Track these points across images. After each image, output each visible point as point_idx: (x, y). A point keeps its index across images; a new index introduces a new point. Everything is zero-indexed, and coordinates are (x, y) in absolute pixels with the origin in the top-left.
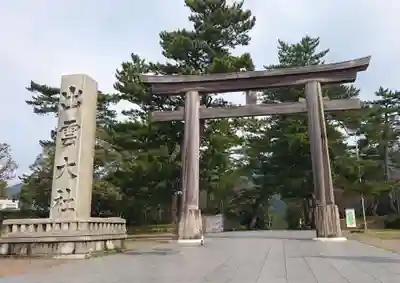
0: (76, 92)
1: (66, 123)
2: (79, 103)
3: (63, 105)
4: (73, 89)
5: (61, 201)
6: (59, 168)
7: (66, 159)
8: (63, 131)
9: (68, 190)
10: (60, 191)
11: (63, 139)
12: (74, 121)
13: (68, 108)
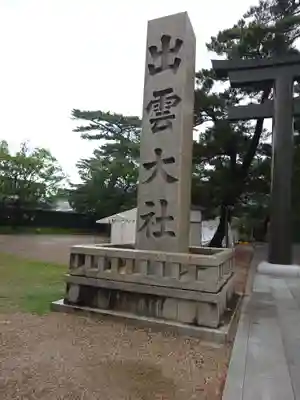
0: (172, 44)
1: (155, 94)
2: (177, 61)
3: (150, 67)
4: (166, 39)
5: (153, 219)
6: (147, 166)
7: (158, 151)
8: (153, 108)
9: (164, 203)
10: (151, 204)
11: (152, 121)
12: (170, 90)
13: (159, 70)
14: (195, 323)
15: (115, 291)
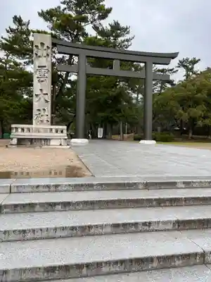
0: (45, 47)
1: (39, 67)
2: (48, 55)
3: (36, 54)
4: (42, 44)
5: (40, 116)
6: (37, 95)
7: (41, 90)
8: (38, 73)
9: (44, 109)
10: (39, 110)
11: (38, 77)
12: (45, 67)
13: (40, 56)
14: (61, 145)
15: (32, 139)
